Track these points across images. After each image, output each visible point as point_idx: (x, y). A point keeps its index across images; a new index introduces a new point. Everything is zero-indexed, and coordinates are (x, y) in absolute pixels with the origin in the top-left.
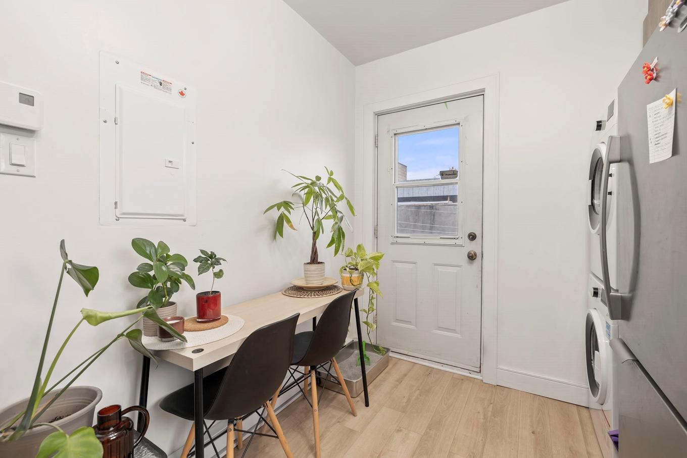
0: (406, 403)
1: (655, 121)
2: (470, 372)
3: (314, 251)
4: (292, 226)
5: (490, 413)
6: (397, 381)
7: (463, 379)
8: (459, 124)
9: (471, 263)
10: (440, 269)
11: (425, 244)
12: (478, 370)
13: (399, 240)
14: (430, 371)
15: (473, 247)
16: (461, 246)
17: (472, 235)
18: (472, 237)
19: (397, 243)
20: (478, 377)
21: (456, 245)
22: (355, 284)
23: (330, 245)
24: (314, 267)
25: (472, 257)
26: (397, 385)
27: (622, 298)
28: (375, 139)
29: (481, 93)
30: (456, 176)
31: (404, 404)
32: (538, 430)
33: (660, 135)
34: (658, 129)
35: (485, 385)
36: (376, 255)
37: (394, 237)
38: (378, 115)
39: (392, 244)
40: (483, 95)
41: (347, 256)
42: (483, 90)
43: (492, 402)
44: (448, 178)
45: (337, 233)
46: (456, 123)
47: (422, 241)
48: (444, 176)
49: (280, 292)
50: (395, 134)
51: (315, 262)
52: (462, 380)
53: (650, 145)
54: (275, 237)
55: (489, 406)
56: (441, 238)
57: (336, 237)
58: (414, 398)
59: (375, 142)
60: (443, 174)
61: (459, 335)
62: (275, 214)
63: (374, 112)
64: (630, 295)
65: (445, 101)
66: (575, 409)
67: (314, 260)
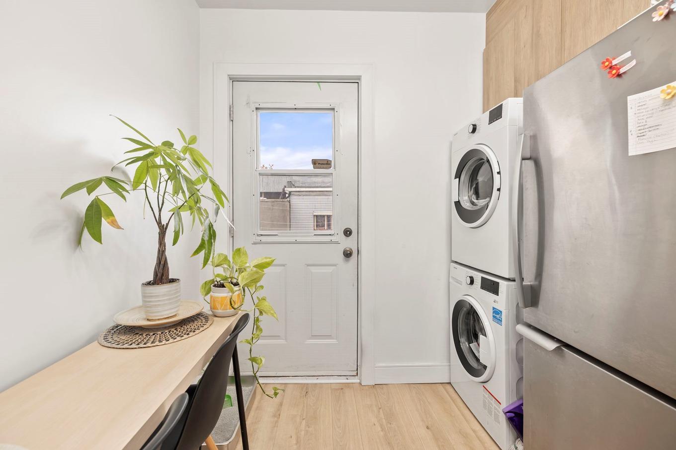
0: (296, 444)
1: (639, 113)
2: (347, 377)
3: (162, 263)
4: (114, 224)
5: (384, 420)
6: (274, 416)
7: (343, 387)
8: (333, 109)
9: (347, 261)
10: (314, 270)
11: (296, 242)
12: (355, 373)
13: (264, 239)
14: (306, 389)
15: (349, 243)
16: (337, 243)
17: (348, 231)
18: (348, 233)
19: (261, 243)
20: (356, 380)
21: (331, 242)
22: (236, 307)
23: (197, 252)
24: (162, 289)
25: (348, 254)
26: (277, 422)
27: (531, 287)
28: (230, 111)
29: (356, 81)
30: (329, 166)
31: (295, 447)
32: (430, 423)
33: (646, 127)
34: (644, 121)
35: (364, 387)
36: (263, 261)
37: (258, 235)
38: (234, 80)
39: (255, 244)
40: (358, 83)
41: (217, 266)
42: (359, 78)
43: (380, 407)
44: (320, 168)
45: (208, 232)
46: (330, 107)
47: (293, 239)
48: (317, 165)
49: (95, 343)
50: (257, 109)
51: (164, 281)
52: (342, 389)
53: (629, 138)
54: (79, 242)
55: (379, 412)
56: (315, 235)
57: (206, 238)
58: (303, 433)
59: (230, 115)
60: (315, 162)
61: (335, 340)
62: (82, 201)
63: (228, 75)
64: (537, 283)
65: (319, 80)
66: (441, 387)
67: (161, 276)
